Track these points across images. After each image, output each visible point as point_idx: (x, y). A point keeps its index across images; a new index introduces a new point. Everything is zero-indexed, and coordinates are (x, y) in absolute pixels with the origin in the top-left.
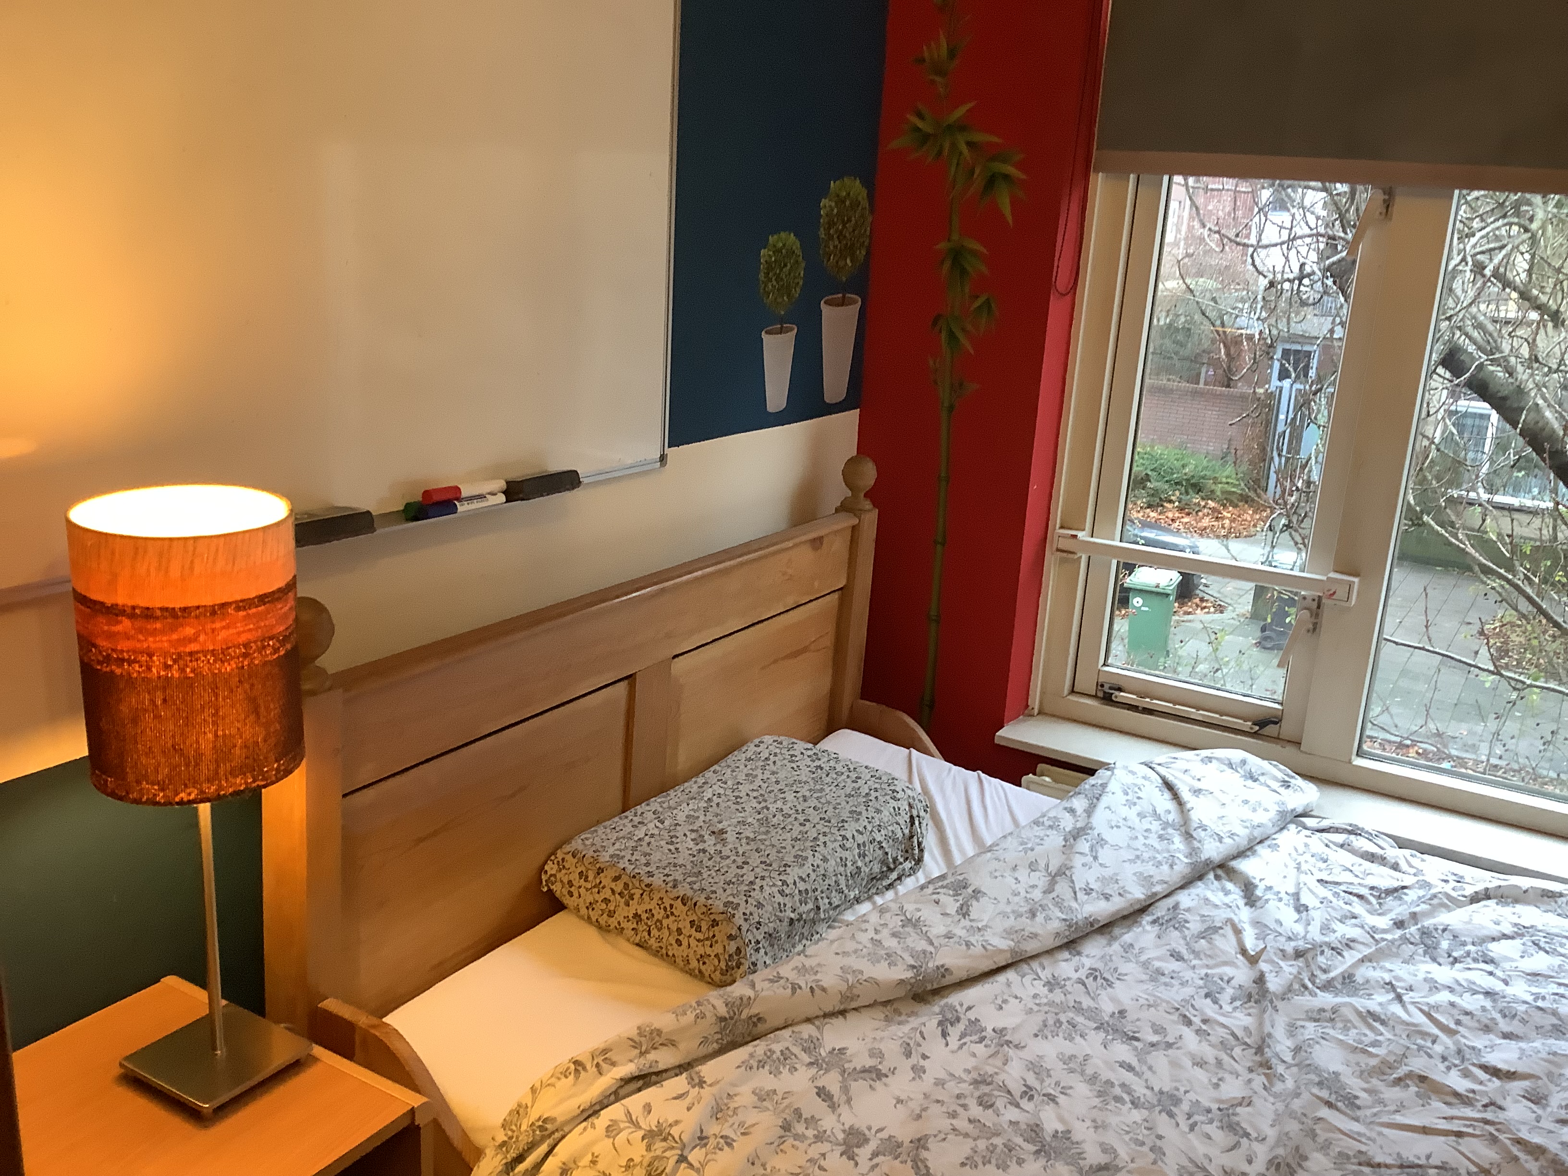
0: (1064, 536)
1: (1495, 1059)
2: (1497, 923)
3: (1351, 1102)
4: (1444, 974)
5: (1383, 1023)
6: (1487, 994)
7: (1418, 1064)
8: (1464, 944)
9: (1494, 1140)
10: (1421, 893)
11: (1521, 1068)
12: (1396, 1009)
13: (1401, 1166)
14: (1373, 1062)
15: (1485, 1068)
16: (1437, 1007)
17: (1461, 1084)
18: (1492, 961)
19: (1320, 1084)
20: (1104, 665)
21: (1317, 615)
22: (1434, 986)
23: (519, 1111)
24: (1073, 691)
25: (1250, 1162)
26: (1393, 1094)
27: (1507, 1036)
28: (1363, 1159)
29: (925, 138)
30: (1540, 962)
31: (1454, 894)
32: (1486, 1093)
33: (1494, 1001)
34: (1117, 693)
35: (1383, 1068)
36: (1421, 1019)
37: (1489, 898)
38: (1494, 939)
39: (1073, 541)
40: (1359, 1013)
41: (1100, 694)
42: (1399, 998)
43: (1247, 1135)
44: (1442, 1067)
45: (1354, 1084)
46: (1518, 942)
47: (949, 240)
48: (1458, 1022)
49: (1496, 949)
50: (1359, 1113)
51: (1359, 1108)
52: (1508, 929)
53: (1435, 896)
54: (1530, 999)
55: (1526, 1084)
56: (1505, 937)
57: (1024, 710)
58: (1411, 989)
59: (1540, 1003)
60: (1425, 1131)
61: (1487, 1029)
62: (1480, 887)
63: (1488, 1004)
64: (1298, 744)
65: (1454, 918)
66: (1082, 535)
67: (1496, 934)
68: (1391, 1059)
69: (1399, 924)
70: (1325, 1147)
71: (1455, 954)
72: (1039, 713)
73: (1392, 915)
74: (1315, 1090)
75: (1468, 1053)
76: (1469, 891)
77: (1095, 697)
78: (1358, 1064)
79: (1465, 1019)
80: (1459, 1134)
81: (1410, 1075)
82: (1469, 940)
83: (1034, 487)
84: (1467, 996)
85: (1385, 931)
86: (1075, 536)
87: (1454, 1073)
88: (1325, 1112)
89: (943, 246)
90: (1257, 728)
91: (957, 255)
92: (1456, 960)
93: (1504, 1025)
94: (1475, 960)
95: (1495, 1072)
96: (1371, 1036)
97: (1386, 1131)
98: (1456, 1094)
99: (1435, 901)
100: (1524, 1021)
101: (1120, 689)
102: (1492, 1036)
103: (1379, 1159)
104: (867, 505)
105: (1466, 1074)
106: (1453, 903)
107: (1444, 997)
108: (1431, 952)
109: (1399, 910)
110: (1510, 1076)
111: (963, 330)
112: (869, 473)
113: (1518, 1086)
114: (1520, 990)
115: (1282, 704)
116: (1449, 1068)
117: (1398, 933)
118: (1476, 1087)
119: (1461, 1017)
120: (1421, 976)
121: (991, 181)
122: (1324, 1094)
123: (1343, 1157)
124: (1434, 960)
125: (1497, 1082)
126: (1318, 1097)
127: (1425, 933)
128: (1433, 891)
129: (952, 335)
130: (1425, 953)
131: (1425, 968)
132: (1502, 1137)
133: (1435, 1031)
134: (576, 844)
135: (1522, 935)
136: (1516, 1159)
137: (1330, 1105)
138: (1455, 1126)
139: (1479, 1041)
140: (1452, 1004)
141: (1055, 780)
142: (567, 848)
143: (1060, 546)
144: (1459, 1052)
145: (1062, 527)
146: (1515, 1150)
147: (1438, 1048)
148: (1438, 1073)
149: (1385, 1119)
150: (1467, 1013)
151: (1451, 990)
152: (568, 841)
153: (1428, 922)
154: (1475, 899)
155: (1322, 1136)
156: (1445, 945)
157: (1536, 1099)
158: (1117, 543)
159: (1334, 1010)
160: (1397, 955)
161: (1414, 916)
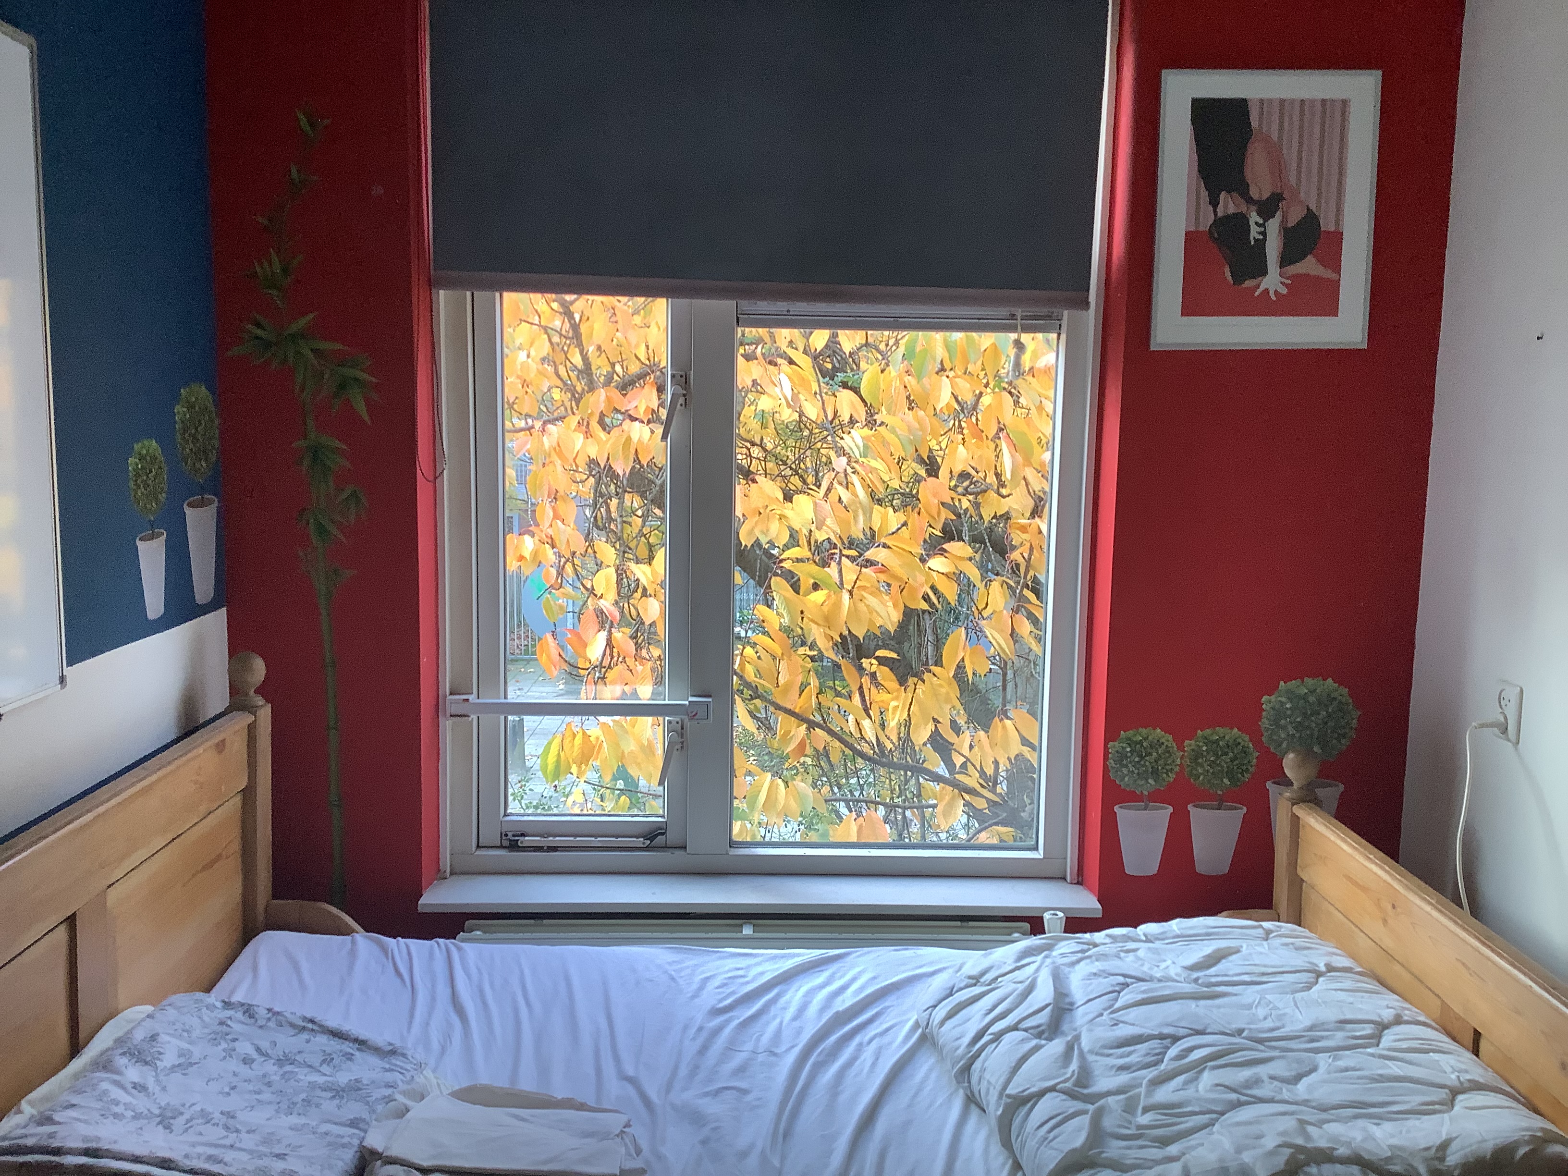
0: (456, 702)
20: (505, 815)
21: (682, 734)
24: (478, 846)
29: (268, 345)
34: (521, 838)
39: (466, 703)
41: (506, 843)
47: (305, 439)
57: (439, 875)
64: (684, 848)
66: (472, 698)
72: (451, 874)
77: (502, 847)
83: (424, 660)
86: (467, 700)
89: (300, 444)
90: (649, 842)
91: (316, 452)
101: (523, 835)
104: (260, 701)
111: (333, 521)
112: (259, 669)
115: (663, 816)
121: (343, 385)
129: (320, 527)
143: (454, 713)
145: (451, 694)
158: (503, 701)
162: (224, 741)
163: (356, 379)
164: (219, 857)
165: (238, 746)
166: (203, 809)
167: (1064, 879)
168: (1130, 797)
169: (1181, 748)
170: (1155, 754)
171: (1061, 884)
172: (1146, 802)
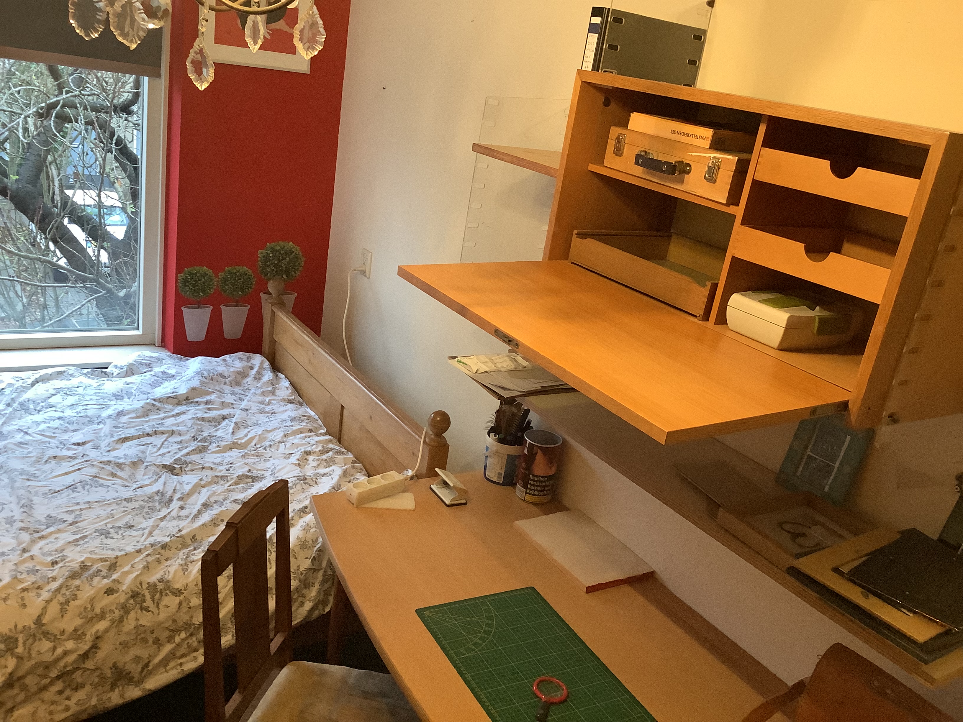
1: (75, 440)
2: (48, 391)
3: (34, 475)
4: (38, 418)
5: (26, 444)
6: (59, 418)
7: (50, 453)
8: (39, 403)
9: (93, 465)
10: (11, 389)
11: (87, 439)
12: (27, 437)
13: (67, 488)
14: (34, 459)
15: (74, 444)
16: (43, 431)
17: (70, 453)
18: (53, 406)
19: (20, 474)
22: (38, 424)
25: (12, 511)
26: (47, 467)
27: (74, 431)
28: (52, 492)
30: (71, 400)
31: (24, 385)
32: (80, 452)
33: (63, 420)
35: (38, 460)
36: (40, 437)
37: (38, 382)
38: (49, 398)
40: (15, 445)
42: (26, 433)
43: (4, 504)
44: (59, 450)
45: (32, 470)
46: (58, 395)
48: (54, 433)
49: (52, 401)
50: (38, 479)
51: (38, 477)
52: (53, 392)
53: (17, 388)
54: (75, 414)
55: (91, 444)
56: (53, 395)
58: (29, 428)
59: (80, 415)
60: (66, 473)
61: (66, 431)
62: (33, 379)
63: (61, 422)
65: (30, 394)
67: (49, 395)
68: (39, 455)
69: (8, 405)
70: (36, 494)
71: (38, 409)
73: (4, 402)
74: (20, 477)
75: (65, 442)
76: (30, 382)
78: (28, 463)
80: (79, 469)
81: (50, 458)
82: (40, 401)
84: (52, 422)
85: (4, 410)
87: (63, 450)
88: (29, 483)
92: (39, 411)
93: (71, 427)
94: (47, 408)
95: (79, 444)
96: (26, 451)
97: (53, 480)
98: (70, 457)
99: (18, 391)
100: (77, 423)
102: (69, 433)
103: (57, 490)
105: (68, 449)
106: (24, 389)
107: (43, 426)
108: (27, 411)
109: (5, 399)
110: (84, 443)
113: (88, 446)
114: (69, 413)
116: (61, 450)
117: (10, 409)
118: (75, 452)
119: (55, 431)
120: (30, 422)
122: (24, 477)
123: (45, 495)
124: (30, 414)
125: (81, 448)
126: (24, 479)
127: (21, 404)
128: (16, 386)
130: (25, 412)
131: (29, 419)
132: (95, 463)
133: (47, 439)
135: (59, 392)
136: (103, 468)
137: (28, 480)
138: (77, 467)
139: (66, 436)
140: (49, 427)
144: (61, 443)
146: (101, 465)
147: (52, 445)
148: (59, 453)
149: (50, 476)
150: (56, 428)
151: (45, 422)
153: (21, 400)
154: (33, 385)
155: (33, 491)
156: (31, 406)
157: (96, 447)
159: (5, 447)
160: (15, 418)
161: (13, 399)
167: (154, 344)
168: (189, 303)
169: (217, 276)
170: (203, 280)
171: (152, 348)
172: (199, 304)
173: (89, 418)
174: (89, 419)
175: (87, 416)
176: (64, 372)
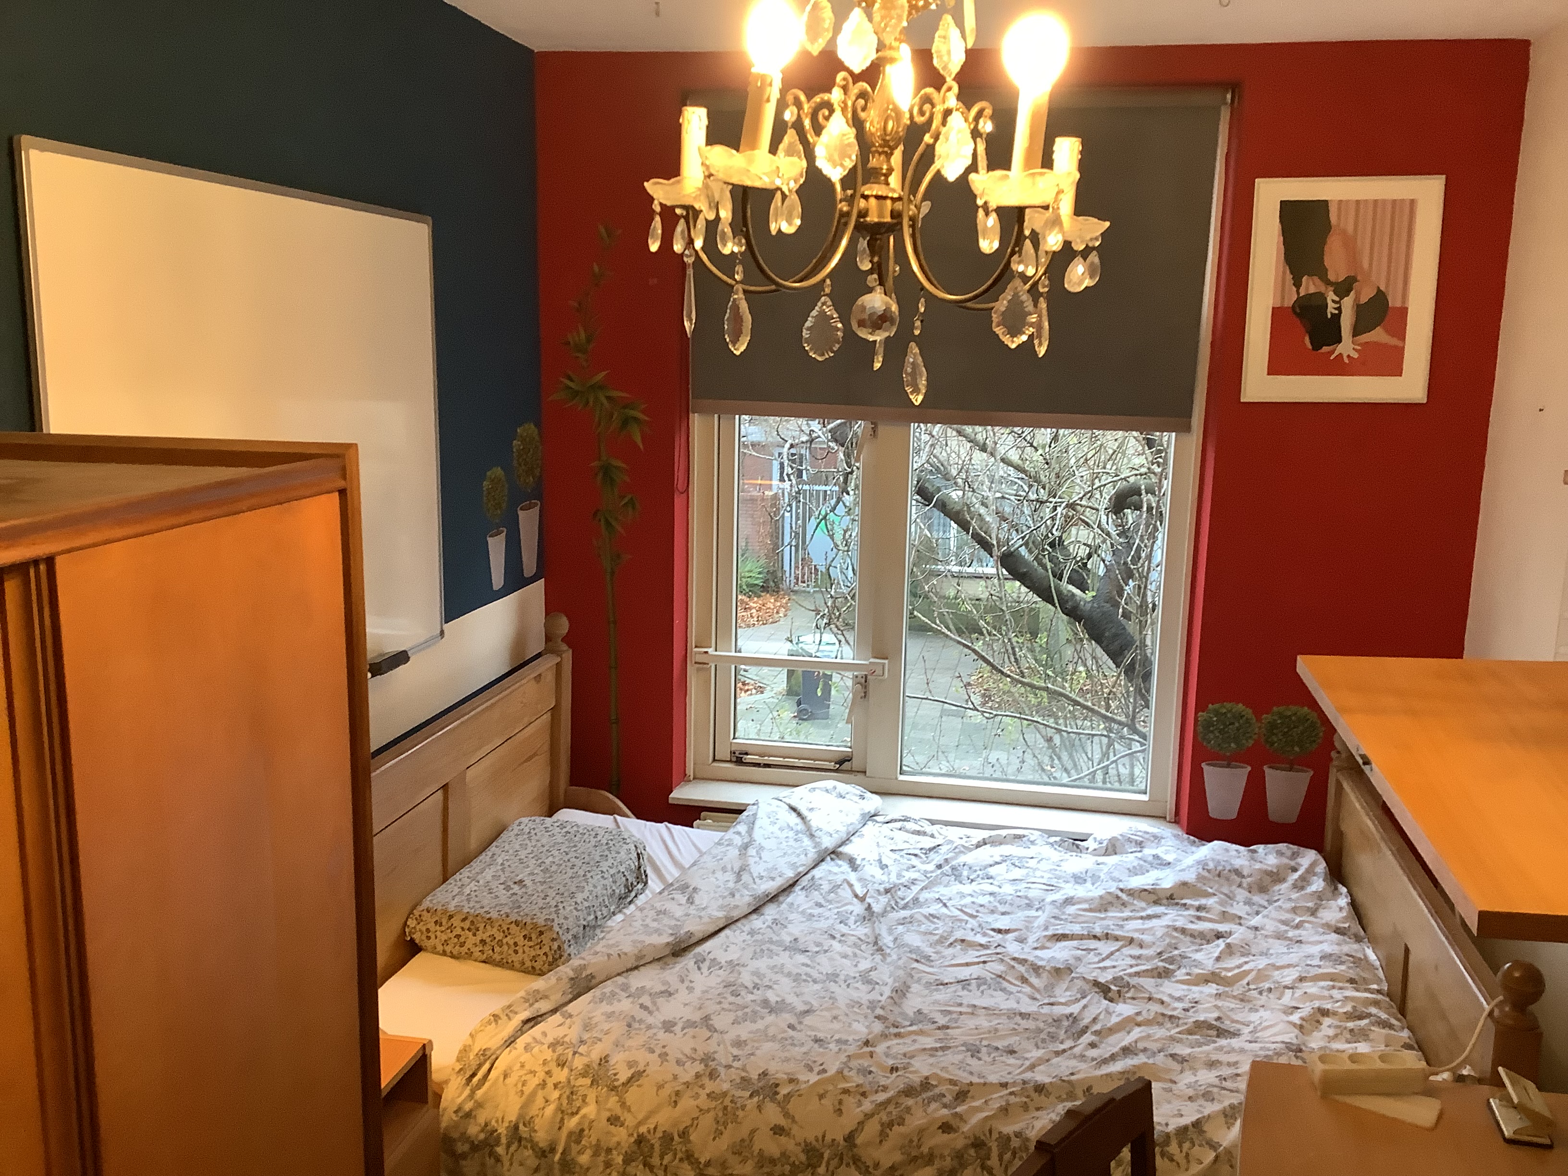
0: (700, 653)
1: (997, 926)
2: (992, 856)
3: (928, 958)
4: (967, 888)
5: (938, 918)
6: (991, 894)
7: (959, 934)
8: (975, 871)
9: (1002, 960)
10: (949, 847)
11: (1013, 927)
12: (944, 910)
13: (958, 982)
14: (937, 937)
15: (993, 930)
16: (965, 906)
17: (983, 940)
18: (991, 878)
19: (910, 952)
20: (734, 738)
21: (866, 687)
22: (963, 896)
23: (465, 1050)
24: (714, 760)
25: (882, 995)
26: (948, 951)
27: (1003, 914)
28: (938, 982)
29: (576, 393)
30: (1017, 873)
31: (966, 845)
32: (994, 941)
33: (995, 897)
34: (745, 756)
35: (941, 940)
36: (958, 913)
37: (985, 844)
38: (991, 866)
39: (706, 655)
40: (925, 916)
41: (734, 759)
42: (945, 905)
43: (878, 984)
44: (972, 934)
45: (929, 951)
46: (1004, 864)
47: (599, 460)
48: (977, 911)
49: (992, 871)
50: (932, 964)
51: (932, 961)
52: (998, 859)
53: (956, 848)
54: (1013, 892)
55: (1016, 934)
56: (997, 863)
57: (684, 778)
58: (950, 899)
59: (1019, 894)
60: (967, 964)
61: (993, 912)
62: (980, 839)
63: (992, 899)
64: (865, 772)
65: (968, 858)
66: (711, 651)
67: (991, 863)
68: (945, 934)
69: (939, 867)
70: (919, 981)
71: (971, 877)
72: (694, 779)
73: (935, 862)
74: (909, 955)
75: (984, 925)
76: (975, 842)
77: (730, 761)
78: (928, 941)
79: (980, 909)
80: (984, 962)
81: (956, 941)
82: (978, 868)
83: (676, 622)
84: (980, 897)
85: (932, 872)
86: (706, 652)
87: (978, 935)
88: (915, 965)
89: (595, 464)
90: (838, 766)
91: (606, 470)
92: (972, 881)
93: (1001, 908)
94: (983, 879)
95: (999, 931)
96: (933, 926)
97: (949, 969)
98: (981, 945)
99: (957, 850)
100: (1011, 904)
101: (747, 754)
102: (995, 915)
103: (946, 981)
104: (564, 647)
105: (985, 935)
106: (966, 850)
107: (968, 900)
108: (958, 878)
109: (938, 859)
110: (1007, 931)
111: (616, 519)
112: (563, 625)
113: (1010, 936)
114: (1008, 889)
115: (850, 747)
116: (975, 934)
117: (939, 871)
118: (991, 940)
120: (955, 892)
121: (626, 422)
122: (914, 956)
123: (928, 984)
124: (961, 882)
125: (1000, 936)
126: (912, 959)
127: (953, 869)
128: (955, 845)
129: (608, 523)
130: (955, 880)
131: (956, 887)
132: (1005, 959)
133: (966, 918)
134: (426, 903)
135: (1006, 861)
136: (1013, 967)
137: (917, 961)
138: (982, 959)
139: (990, 918)
140: (973, 903)
141: (714, 821)
142: (421, 908)
143: (697, 660)
144: (980, 925)
145: (696, 647)
146: (1012, 963)
147: (969, 926)
148: (970, 937)
149: (947, 964)
150: (981, 906)
151: (971, 895)
152: (419, 903)
153: (954, 863)
154: (978, 846)
155: (916, 976)
156: (965, 873)
157: (1021, 940)
158: (733, 654)
159: (911, 917)
160: (940, 884)
161: (946, 860)
162: (540, 675)
163: (635, 419)
164: (535, 755)
165: (549, 678)
166: (526, 720)
167: (1165, 818)
168: (1216, 758)
169: (1259, 719)
170: (1237, 725)
171: (1162, 821)
172: (1229, 761)
173: (1029, 900)
174: (1027, 902)
175: (1026, 897)
176: (1024, 836)
